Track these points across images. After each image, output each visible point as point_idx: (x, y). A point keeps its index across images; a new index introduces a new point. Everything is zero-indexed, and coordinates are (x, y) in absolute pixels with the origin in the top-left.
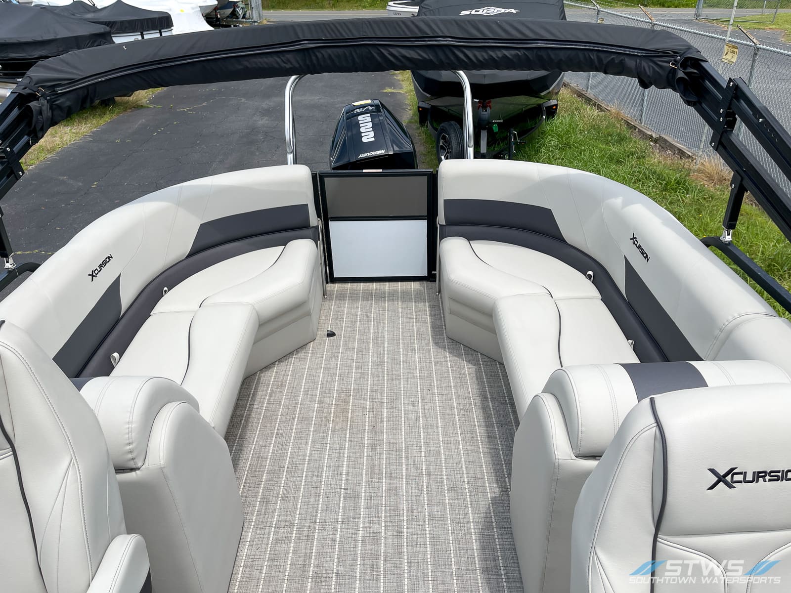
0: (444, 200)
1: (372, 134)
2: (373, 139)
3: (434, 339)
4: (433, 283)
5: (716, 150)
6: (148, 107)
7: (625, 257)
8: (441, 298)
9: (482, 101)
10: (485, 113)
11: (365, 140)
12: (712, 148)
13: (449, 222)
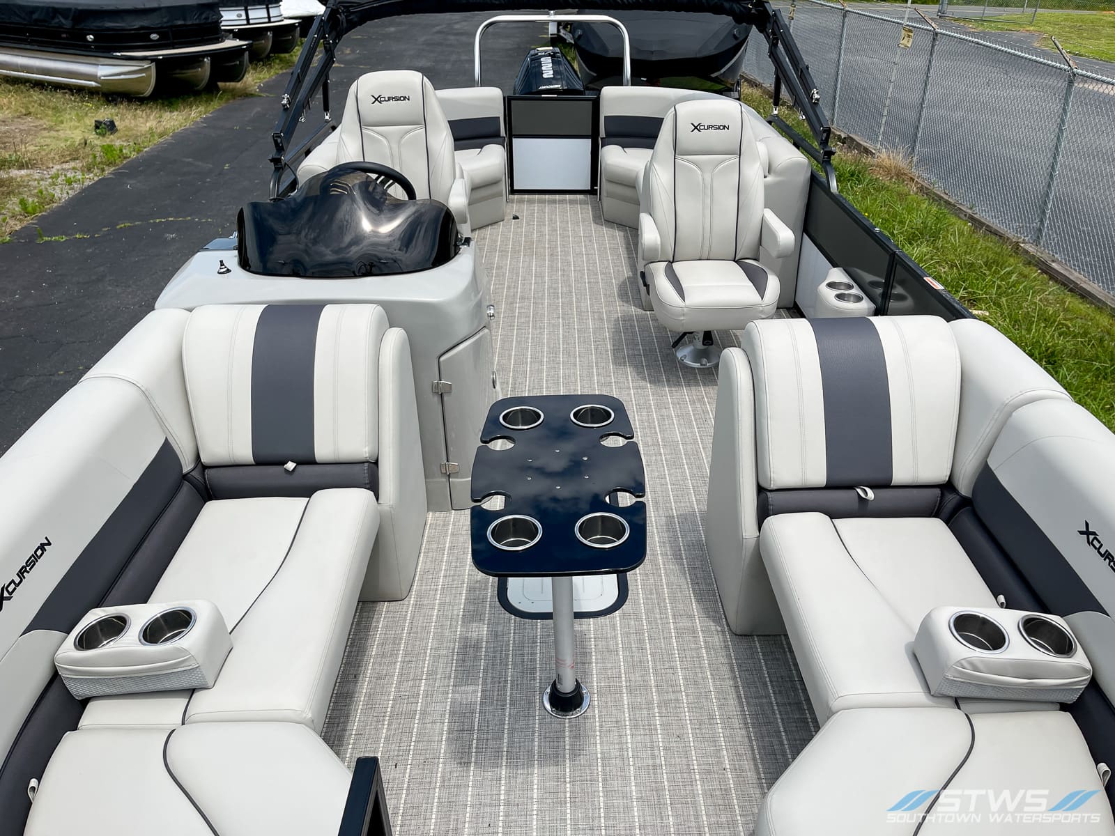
0: (605, 117)
1: (552, 72)
2: (552, 76)
3: (595, 221)
4: (595, 196)
6: (260, 96)
8: (601, 203)
11: (545, 76)
13: (608, 134)
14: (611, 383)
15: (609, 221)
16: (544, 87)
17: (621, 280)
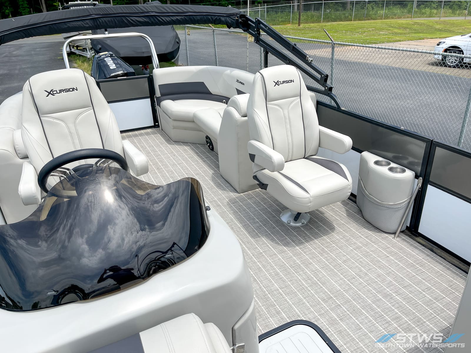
0: (159, 85)
1: (114, 65)
2: (116, 67)
3: (168, 143)
5: (257, 43)
7: (236, 88)
8: (164, 132)
9: (144, 66)
10: (147, 71)
11: (111, 68)
12: (255, 43)
13: (162, 95)
14: (261, 253)
15: (176, 142)
16: (113, 74)
17: (210, 176)
